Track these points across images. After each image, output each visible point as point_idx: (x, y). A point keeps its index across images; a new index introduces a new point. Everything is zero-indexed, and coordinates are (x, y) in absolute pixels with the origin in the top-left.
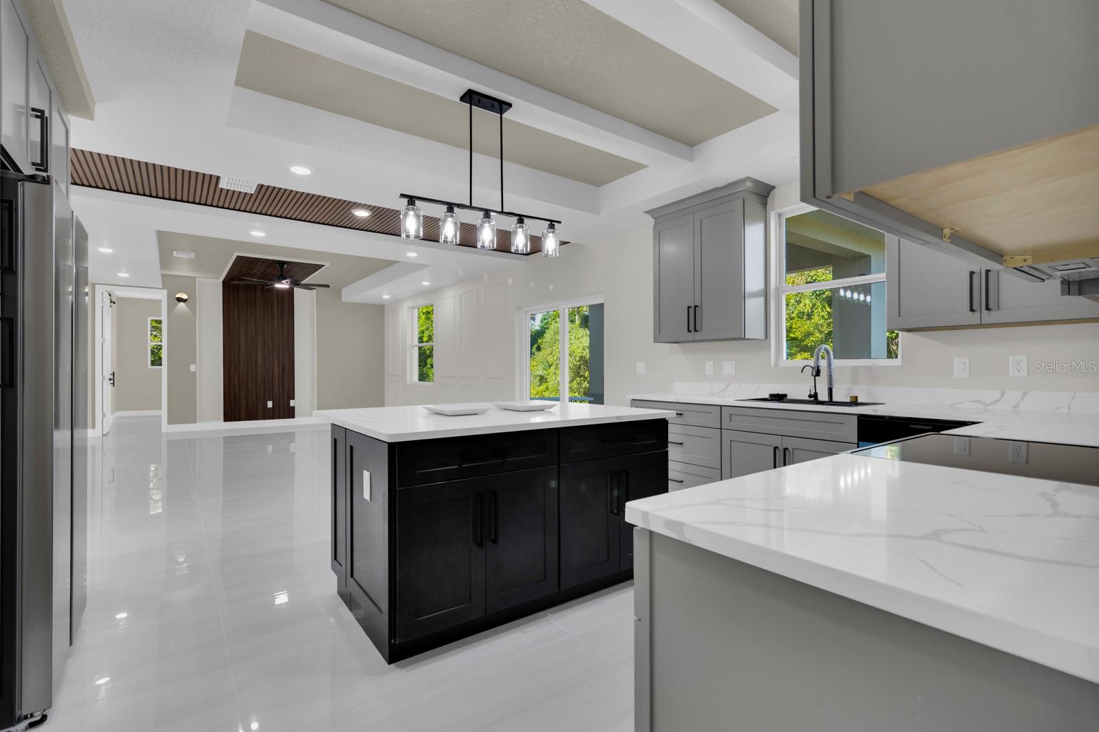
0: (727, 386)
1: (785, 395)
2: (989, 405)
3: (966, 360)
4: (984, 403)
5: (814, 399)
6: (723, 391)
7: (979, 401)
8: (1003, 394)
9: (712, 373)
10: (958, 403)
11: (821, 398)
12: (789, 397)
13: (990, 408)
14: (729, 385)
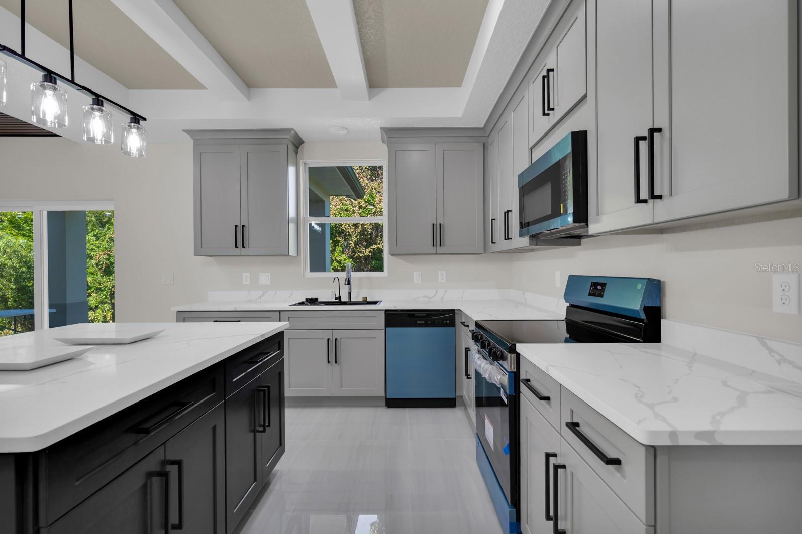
0: (264, 294)
1: (317, 299)
2: (432, 297)
3: (420, 273)
4: (429, 297)
5: (339, 301)
6: (260, 297)
7: (426, 296)
8: (437, 292)
9: (248, 282)
10: (418, 298)
11: (343, 299)
12: (319, 300)
13: (432, 299)
14: (266, 292)
